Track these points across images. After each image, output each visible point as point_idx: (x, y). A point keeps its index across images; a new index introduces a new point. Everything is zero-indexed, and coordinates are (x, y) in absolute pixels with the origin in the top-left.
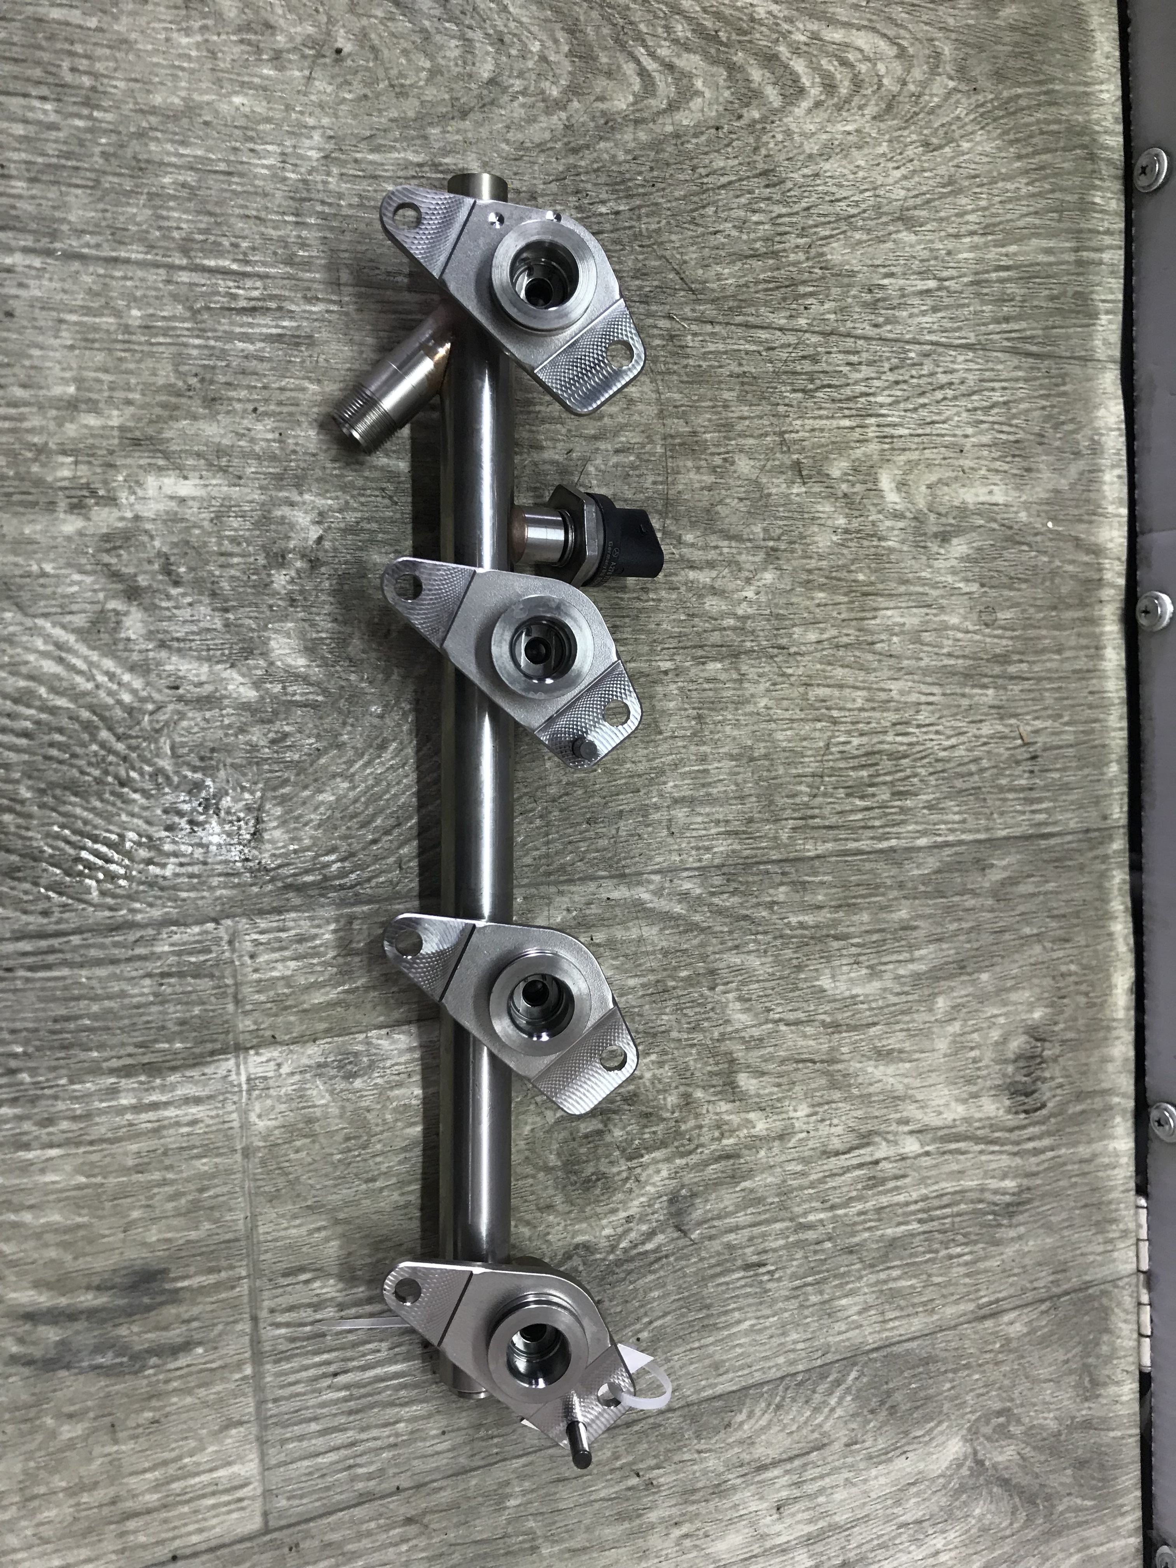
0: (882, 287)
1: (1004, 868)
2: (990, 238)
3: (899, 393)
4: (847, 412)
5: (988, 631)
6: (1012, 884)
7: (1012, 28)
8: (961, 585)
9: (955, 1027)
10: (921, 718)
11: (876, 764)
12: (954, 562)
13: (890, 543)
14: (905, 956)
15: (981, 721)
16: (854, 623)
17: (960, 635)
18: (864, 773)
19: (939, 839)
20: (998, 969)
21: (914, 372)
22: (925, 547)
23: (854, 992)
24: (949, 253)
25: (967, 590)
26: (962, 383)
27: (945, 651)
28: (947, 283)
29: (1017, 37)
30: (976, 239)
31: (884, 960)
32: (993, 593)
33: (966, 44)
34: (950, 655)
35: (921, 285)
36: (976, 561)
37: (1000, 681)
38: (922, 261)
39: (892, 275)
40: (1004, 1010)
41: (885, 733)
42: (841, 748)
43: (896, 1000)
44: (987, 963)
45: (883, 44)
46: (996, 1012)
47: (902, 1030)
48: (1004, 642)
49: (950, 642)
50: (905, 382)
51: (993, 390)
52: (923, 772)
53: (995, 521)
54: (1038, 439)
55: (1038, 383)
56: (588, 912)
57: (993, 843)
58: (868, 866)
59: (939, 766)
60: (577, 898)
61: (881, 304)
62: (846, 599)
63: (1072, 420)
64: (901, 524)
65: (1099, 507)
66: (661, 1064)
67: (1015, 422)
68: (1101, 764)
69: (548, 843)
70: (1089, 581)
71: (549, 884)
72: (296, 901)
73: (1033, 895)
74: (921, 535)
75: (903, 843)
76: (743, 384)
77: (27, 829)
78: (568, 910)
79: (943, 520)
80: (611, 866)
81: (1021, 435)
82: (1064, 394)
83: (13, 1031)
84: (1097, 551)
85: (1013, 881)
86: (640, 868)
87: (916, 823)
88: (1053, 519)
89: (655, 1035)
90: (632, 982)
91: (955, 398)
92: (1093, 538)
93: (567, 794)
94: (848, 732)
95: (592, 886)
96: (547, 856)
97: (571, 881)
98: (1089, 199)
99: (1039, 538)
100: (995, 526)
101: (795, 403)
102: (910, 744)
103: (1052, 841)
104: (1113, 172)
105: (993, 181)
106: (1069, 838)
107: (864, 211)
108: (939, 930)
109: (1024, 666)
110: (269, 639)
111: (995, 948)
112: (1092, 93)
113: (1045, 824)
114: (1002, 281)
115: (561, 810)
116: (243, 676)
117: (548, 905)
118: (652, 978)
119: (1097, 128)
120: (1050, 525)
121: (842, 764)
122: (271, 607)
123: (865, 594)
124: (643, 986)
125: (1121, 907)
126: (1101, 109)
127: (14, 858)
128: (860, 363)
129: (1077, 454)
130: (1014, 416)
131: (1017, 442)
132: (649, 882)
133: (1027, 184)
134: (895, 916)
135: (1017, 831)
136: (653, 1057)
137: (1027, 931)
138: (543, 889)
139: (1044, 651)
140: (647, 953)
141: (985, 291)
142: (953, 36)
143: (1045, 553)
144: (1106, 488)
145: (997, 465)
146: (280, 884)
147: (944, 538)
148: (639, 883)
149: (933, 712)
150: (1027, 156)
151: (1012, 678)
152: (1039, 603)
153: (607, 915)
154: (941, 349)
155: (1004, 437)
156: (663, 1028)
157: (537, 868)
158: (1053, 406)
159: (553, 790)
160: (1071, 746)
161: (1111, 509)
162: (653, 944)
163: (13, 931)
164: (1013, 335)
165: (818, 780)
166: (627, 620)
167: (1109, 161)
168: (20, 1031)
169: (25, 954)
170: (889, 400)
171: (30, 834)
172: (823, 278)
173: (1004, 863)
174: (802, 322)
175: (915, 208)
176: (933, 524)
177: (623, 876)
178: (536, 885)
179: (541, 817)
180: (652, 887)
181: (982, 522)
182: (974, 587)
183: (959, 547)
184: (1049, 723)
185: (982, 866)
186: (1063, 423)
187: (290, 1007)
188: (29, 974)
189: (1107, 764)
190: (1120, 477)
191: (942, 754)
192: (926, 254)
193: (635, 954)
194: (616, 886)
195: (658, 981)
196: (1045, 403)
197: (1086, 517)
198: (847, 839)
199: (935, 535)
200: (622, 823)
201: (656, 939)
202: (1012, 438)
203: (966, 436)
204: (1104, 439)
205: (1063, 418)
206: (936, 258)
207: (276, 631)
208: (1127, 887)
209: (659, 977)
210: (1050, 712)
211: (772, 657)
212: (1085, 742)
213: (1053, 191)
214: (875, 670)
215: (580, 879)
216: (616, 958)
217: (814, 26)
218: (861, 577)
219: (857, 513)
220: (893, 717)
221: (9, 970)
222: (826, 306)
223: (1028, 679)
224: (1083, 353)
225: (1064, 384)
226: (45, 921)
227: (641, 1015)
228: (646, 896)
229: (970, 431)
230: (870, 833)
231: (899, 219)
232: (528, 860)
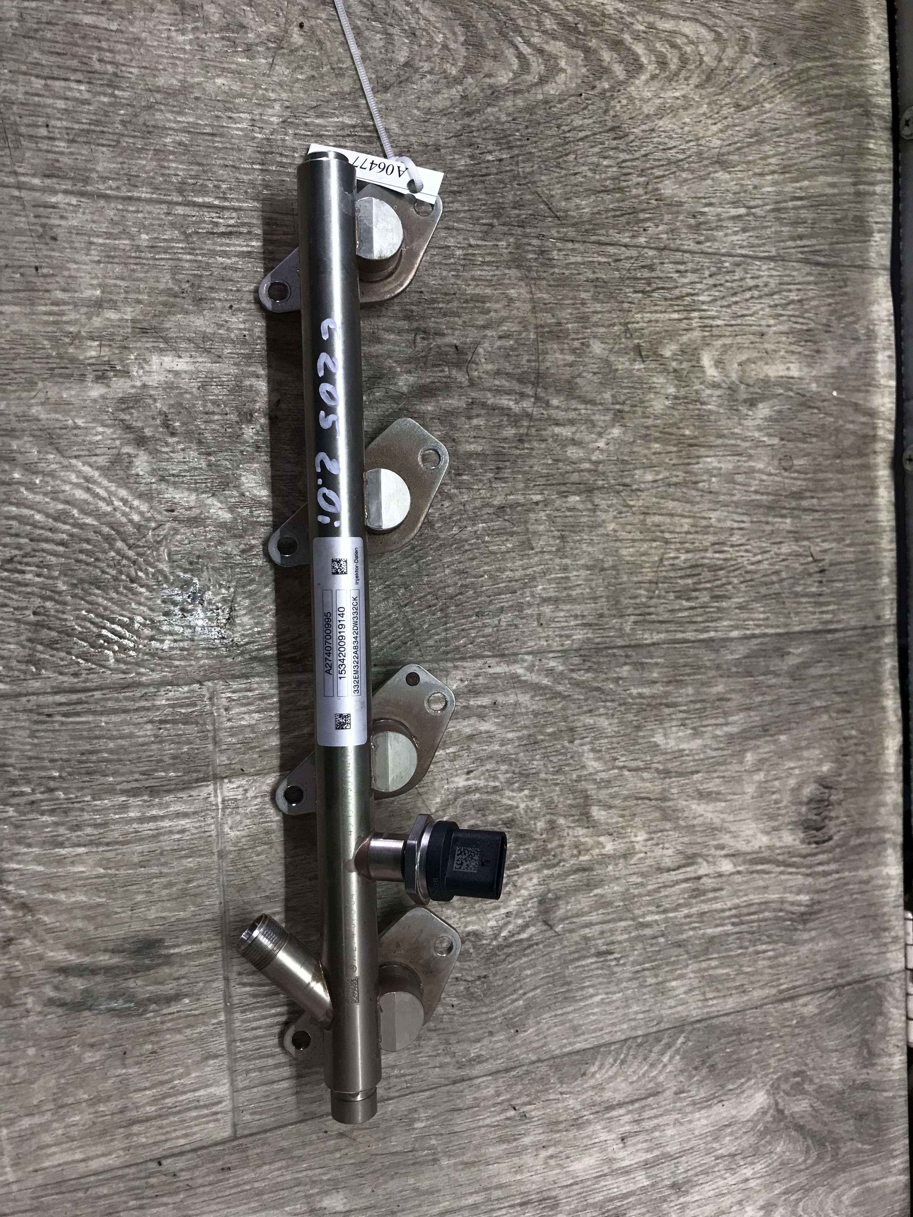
0: (703, 214)
1: (799, 655)
2: (787, 175)
3: (717, 294)
4: (676, 308)
5: (786, 474)
6: (805, 668)
7: (804, 17)
8: (765, 439)
9: (760, 776)
10: (735, 539)
11: (699, 574)
12: (759, 422)
13: (709, 407)
14: (721, 721)
15: (781, 543)
16: (682, 467)
17: (764, 477)
18: (690, 581)
19: (748, 632)
20: (794, 732)
21: (728, 278)
22: (737, 410)
23: (681, 747)
24: (755, 187)
25: (770, 442)
26: (766, 285)
27: (753, 489)
28: (753, 210)
29: (808, 23)
30: (776, 176)
31: (704, 723)
32: (790, 445)
33: (767, 29)
34: (756, 492)
35: (734, 212)
36: (776, 420)
37: (796, 512)
38: (735, 193)
39: (711, 204)
40: (800, 763)
41: (706, 550)
42: (671, 562)
43: (714, 754)
44: (785, 727)
45: (703, 31)
46: (792, 765)
47: (718, 777)
48: (799, 483)
49: (757, 482)
50: (721, 285)
51: (790, 291)
52: (735, 581)
53: (791, 390)
54: (825, 328)
55: (825, 285)
56: (476, 682)
57: (790, 636)
58: (692, 652)
59: (748, 577)
60: (468, 672)
61: (703, 226)
62: (675, 449)
63: (853, 314)
64: (719, 392)
65: (874, 379)
66: (532, 798)
67: (807, 315)
68: (876, 577)
69: (446, 630)
70: (865, 436)
71: (447, 661)
72: (260, 669)
73: (822, 676)
74: (734, 401)
75: (720, 635)
76: (596, 287)
77: (64, 613)
78: (461, 680)
79: (751, 389)
80: (494, 648)
81: (812, 325)
82: (846, 294)
83: (52, 761)
84: (872, 413)
85: (805, 665)
86: (516, 650)
87: (730, 620)
88: (838, 389)
89: (527, 776)
90: (510, 735)
91: (760, 297)
92: (869, 405)
93: (461, 594)
94: (678, 550)
95: (480, 662)
96: (446, 639)
97: (463, 659)
98: (865, 145)
99: (826, 404)
100: (791, 394)
101: (636, 301)
102: (725, 560)
103: (837, 635)
104: (883, 125)
105: (790, 133)
106: (850, 633)
107: (690, 157)
108: (748, 701)
109: (815, 501)
110: (240, 475)
111: (791, 716)
112: (867, 66)
113: (831, 622)
114: (796, 208)
115: (457, 606)
116: (221, 502)
117: (447, 676)
118: (525, 732)
119: (870, 91)
120: (835, 393)
121: (672, 574)
122: (242, 452)
123: (691, 445)
124: (519, 738)
125: (891, 687)
126: (875, 77)
127: (54, 634)
128: (686, 271)
129: (857, 339)
130: (807, 311)
131: (808, 330)
132: (524, 661)
133: (816, 135)
134: (714, 690)
135: (809, 627)
136: (526, 792)
137: (817, 704)
138: (442, 664)
139: (829, 490)
140: (522, 714)
141: (783, 216)
142: (758, 24)
143: (831, 415)
144: (879, 365)
145: (793, 348)
146: (247, 656)
147: (752, 403)
148: (515, 662)
149: (743, 536)
150: (815, 113)
151: (805, 510)
152: (826, 453)
153: (492, 685)
154: (749, 260)
155: (798, 326)
156: (534, 771)
157: (438, 648)
158: (837, 303)
159: (450, 590)
160: (852, 562)
161: (883, 381)
162: (526, 707)
163: (52, 687)
164: (806, 249)
165: (654, 586)
166: (508, 464)
167: (881, 117)
168: (56, 760)
169: (61, 704)
170: (709, 299)
171: (65, 616)
172: (658, 207)
173: (799, 651)
174: (642, 240)
175: (729, 153)
176: (743, 393)
177: (503, 655)
178: (437, 661)
179: (441, 610)
180: (525, 664)
181: (781, 391)
182: (776, 441)
183: (764, 410)
184: (834, 545)
185: (783, 654)
186: (845, 316)
187: (255, 747)
188: (63, 719)
189: (880, 577)
190: (889, 357)
191: (750, 567)
192: (737, 188)
193: (513, 714)
194: (498, 664)
195: (530, 735)
196: (830, 301)
197: (863, 388)
198: (675, 631)
199: (745, 401)
200: (502, 616)
201: (528, 703)
202: (805, 327)
203: (769, 326)
204: (877, 328)
205: (845, 312)
206: (745, 191)
207: (245, 470)
208: (896, 671)
209: (531, 732)
210: (835, 536)
211: (618, 492)
212: (863, 560)
213: (836, 140)
214: (698, 503)
215: (470, 657)
216: (498, 717)
217: (651, 19)
218: (687, 432)
219: (683, 384)
220: (712, 538)
221: (49, 716)
222: (660, 228)
223: (817, 511)
224: (860, 263)
225: (846, 286)
226: (76, 680)
227: (516, 760)
228: (520, 671)
229: (772, 322)
230: (694, 627)
231: (717, 162)
232: (431, 642)
